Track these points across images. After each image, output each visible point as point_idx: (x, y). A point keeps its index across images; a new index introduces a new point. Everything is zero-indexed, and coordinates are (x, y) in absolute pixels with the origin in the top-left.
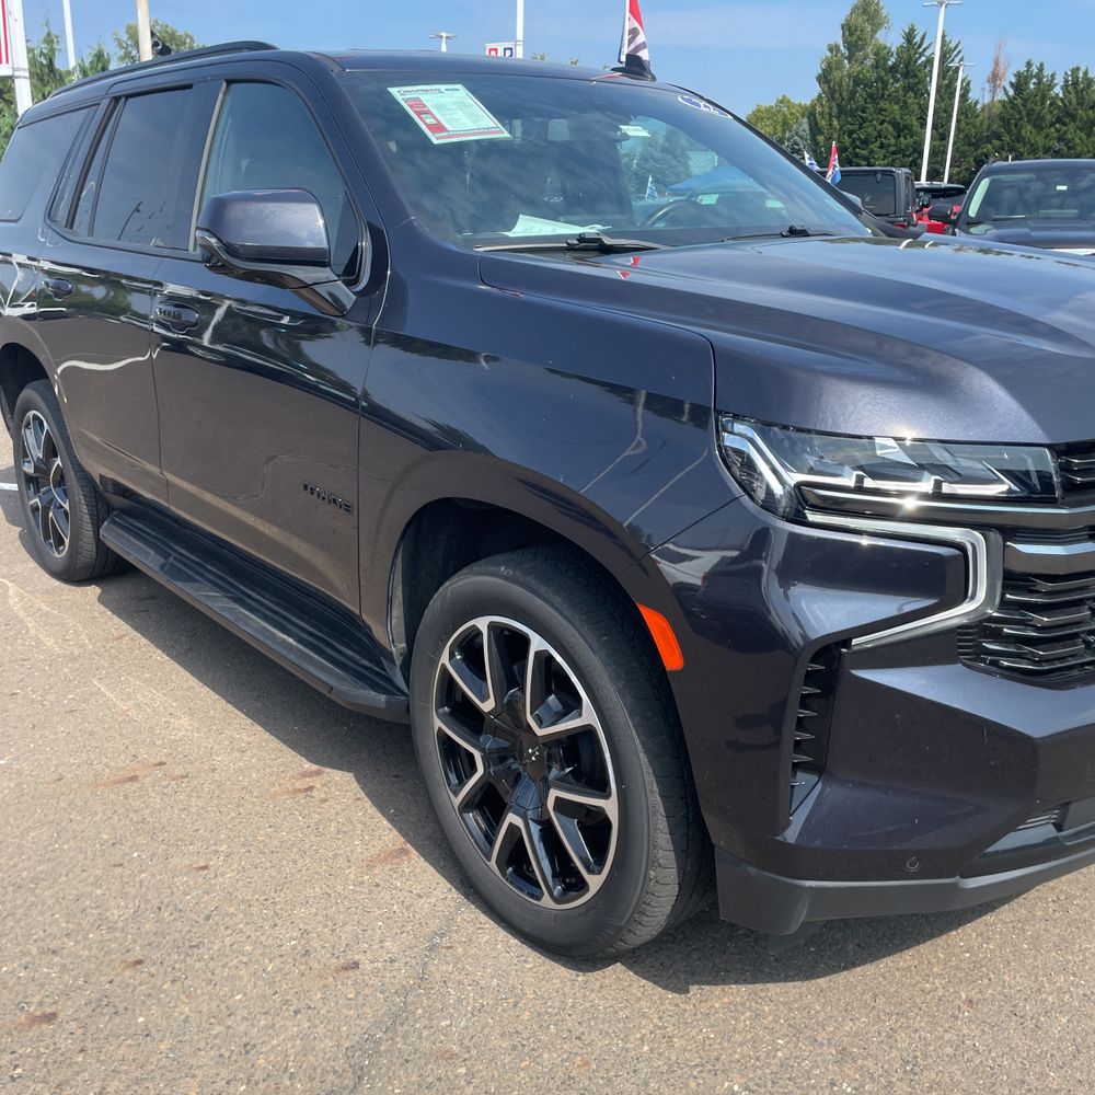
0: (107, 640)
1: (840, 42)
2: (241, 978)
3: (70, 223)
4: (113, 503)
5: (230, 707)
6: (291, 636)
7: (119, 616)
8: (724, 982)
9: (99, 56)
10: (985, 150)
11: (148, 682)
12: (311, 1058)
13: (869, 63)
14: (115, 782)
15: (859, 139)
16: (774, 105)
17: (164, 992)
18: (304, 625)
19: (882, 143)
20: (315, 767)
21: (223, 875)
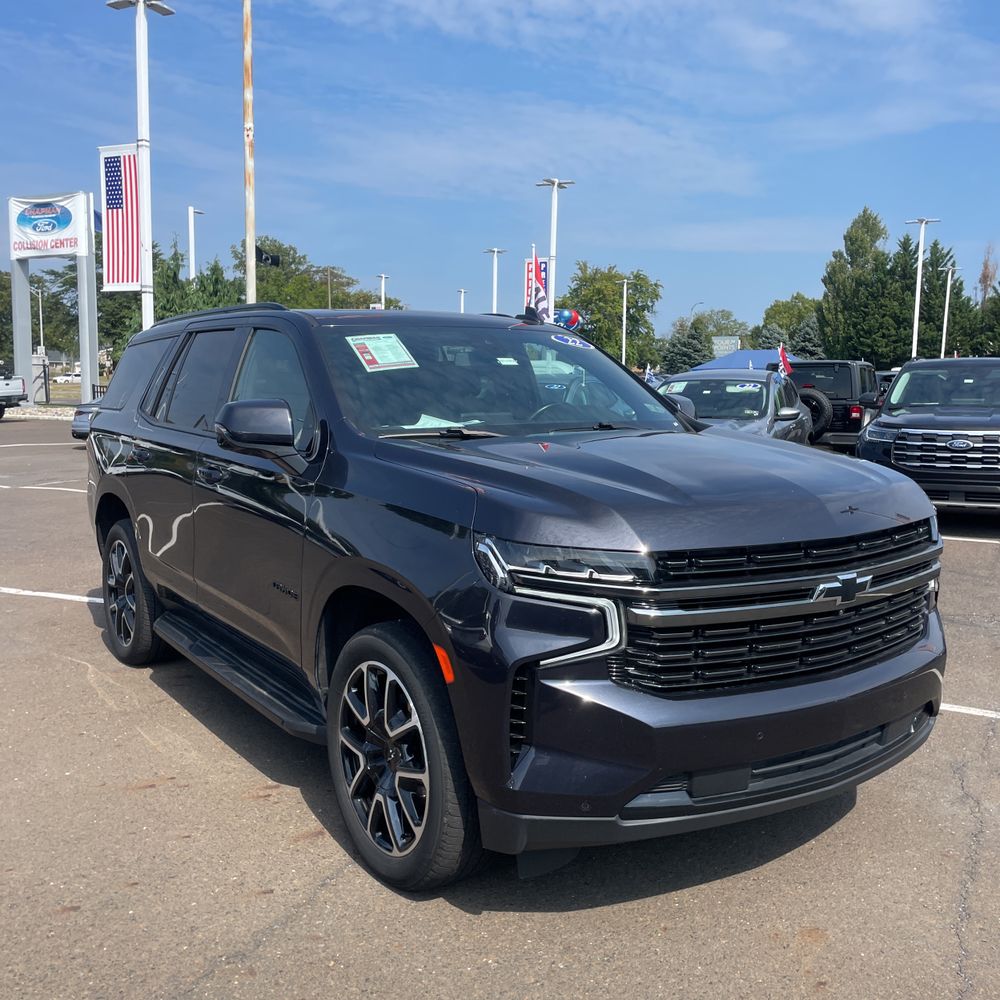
0: (152, 703)
1: (843, 250)
2: (197, 895)
3: (154, 413)
4: (166, 605)
5: (227, 746)
6: (265, 690)
7: (163, 688)
8: (507, 910)
9: (216, 270)
10: (979, 340)
11: (174, 729)
12: (231, 936)
13: (869, 267)
14: (140, 788)
15: (863, 330)
16: (789, 300)
17: (148, 899)
18: (277, 684)
19: (884, 334)
20: (275, 783)
21: (199, 841)
